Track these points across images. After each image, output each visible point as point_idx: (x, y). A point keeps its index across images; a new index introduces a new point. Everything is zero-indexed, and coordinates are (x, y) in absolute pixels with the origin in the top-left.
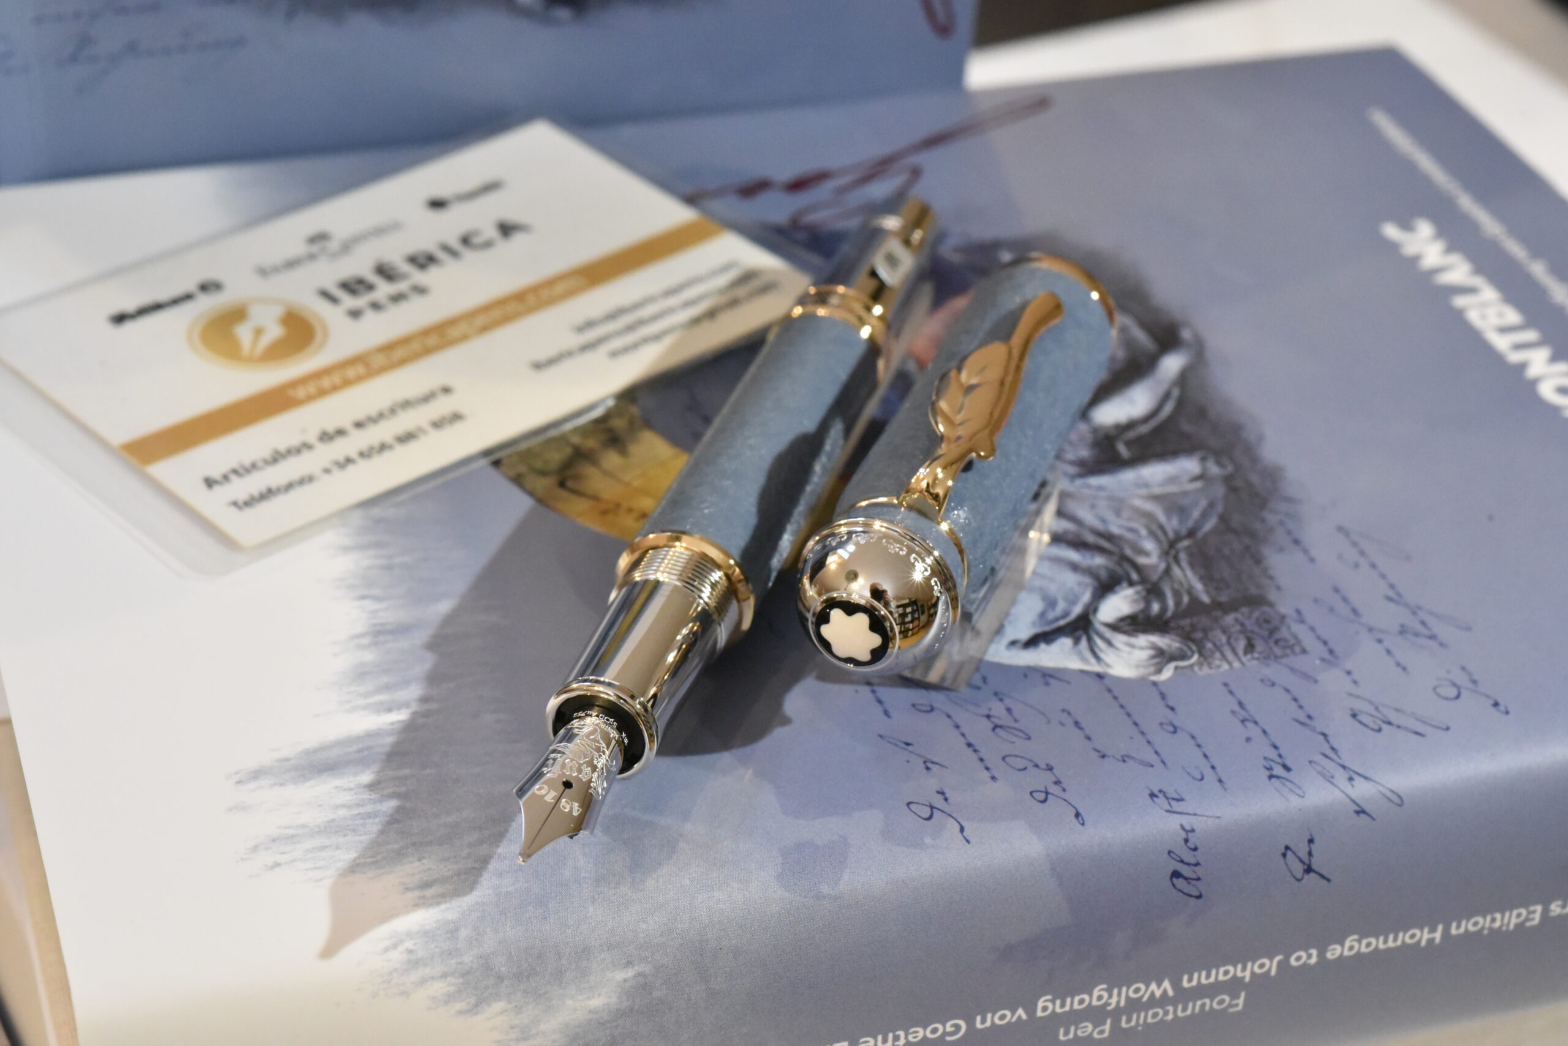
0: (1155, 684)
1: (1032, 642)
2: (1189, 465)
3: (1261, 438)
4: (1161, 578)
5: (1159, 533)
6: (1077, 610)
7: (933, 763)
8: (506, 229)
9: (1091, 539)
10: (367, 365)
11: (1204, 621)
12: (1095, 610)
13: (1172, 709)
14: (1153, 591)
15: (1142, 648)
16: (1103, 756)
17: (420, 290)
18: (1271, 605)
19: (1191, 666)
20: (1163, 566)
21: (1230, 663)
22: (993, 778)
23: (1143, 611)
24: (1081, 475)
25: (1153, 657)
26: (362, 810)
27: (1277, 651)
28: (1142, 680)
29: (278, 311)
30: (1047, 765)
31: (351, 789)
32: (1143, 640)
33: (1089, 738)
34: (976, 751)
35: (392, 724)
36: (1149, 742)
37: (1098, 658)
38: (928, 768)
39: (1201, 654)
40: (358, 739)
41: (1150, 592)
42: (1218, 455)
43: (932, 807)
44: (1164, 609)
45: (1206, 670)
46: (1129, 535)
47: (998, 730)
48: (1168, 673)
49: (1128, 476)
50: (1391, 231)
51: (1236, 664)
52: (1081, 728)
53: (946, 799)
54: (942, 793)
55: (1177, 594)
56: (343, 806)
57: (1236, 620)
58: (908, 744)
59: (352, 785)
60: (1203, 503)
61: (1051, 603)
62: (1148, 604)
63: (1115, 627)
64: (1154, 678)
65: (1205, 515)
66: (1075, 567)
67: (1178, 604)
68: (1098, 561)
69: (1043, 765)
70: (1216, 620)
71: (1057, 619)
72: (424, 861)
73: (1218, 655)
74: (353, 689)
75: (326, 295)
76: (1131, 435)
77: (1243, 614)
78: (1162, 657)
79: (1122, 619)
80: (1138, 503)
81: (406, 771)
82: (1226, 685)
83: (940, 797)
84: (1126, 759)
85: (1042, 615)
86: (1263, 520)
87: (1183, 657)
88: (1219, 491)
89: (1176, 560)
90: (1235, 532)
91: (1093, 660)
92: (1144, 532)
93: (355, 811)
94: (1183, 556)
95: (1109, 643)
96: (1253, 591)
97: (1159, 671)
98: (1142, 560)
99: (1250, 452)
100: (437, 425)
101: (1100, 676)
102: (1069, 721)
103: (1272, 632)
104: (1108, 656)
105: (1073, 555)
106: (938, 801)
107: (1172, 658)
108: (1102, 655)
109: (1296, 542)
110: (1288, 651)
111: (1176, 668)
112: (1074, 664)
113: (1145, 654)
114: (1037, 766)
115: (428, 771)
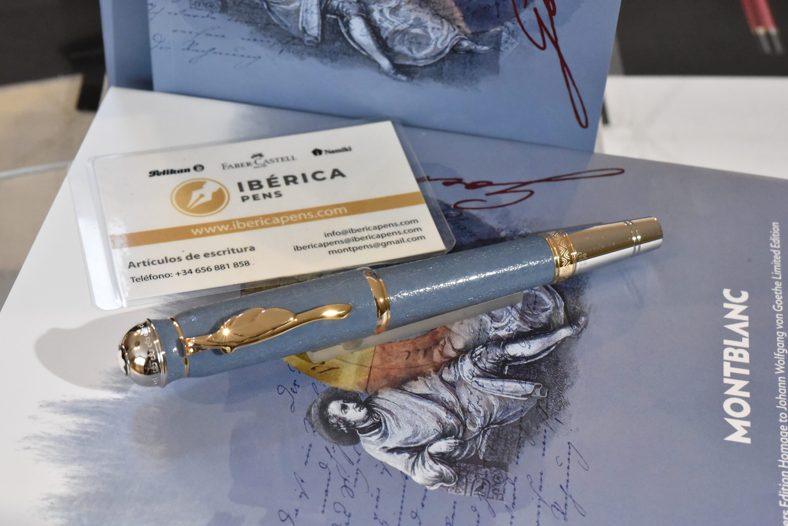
0: (426, 490)
1: (392, 451)
2: (528, 387)
3: (572, 384)
4: (470, 440)
5: (489, 417)
6: (424, 442)
7: (305, 495)
8: (336, 173)
9: (458, 409)
10: (231, 226)
11: (472, 468)
12: (431, 445)
13: (423, 506)
14: (462, 445)
15: (435, 471)
16: (375, 518)
17: (278, 194)
18: (507, 471)
19: (449, 487)
20: (477, 434)
21: (466, 492)
22: (323, 512)
23: (450, 453)
24: (478, 376)
25: (437, 477)
26: (75, 435)
27: (491, 494)
28: (423, 486)
29: (215, 188)
30: (350, 514)
31: (78, 424)
32: (439, 467)
33: (377, 507)
34: (327, 495)
35: (115, 399)
36: (400, 519)
37: (413, 468)
38: (301, 496)
39: (457, 484)
40: (98, 402)
41: (460, 444)
42: (545, 386)
43: (288, 516)
44: (459, 455)
45: (453, 491)
46: (474, 413)
47: (344, 488)
48: (435, 487)
49: (498, 383)
50: (726, 293)
51: (468, 494)
52: (378, 500)
53: (296, 514)
54: (297, 510)
55: (471, 451)
56: (70, 431)
57: (486, 472)
58: (302, 481)
59: (79, 422)
60: (520, 409)
61: (415, 434)
62: (455, 450)
63: (431, 456)
64: (428, 487)
65: (515, 415)
66: (439, 421)
67: (468, 455)
68: (452, 421)
69: (347, 513)
70: (477, 469)
71: (412, 443)
72: (81, 467)
73: (464, 487)
74: (113, 377)
75: (240, 185)
76: (516, 363)
77: (491, 470)
78: (441, 478)
79: (438, 453)
80: (491, 398)
81: (103, 423)
82: (455, 502)
83: (295, 512)
84: (384, 523)
85: (407, 439)
86: (538, 427)
87: (448, 482)
88: (532, 404)
89: (485, 432)
90: (521, 429)
91: (410, 469)
92: (482, 414)
93: (72, 435)
94: (489, 432)
95: (423, 464)
96: (505, 460)
97: (433, 485)
98: (470, 428)
99: (561, 391)
100: (236, 265)
101: (407, 477)
102: (376, 494)
103: (496, 484)
104: (417, 470)
105: (443, 414)
106: (292, 515)
107: (444, 481)
108: (416, 468)
109: (544, 443)
110: (495, 496)
111: (442, 486)
112: (400, 467)
113: (433, 474)
114: (345, 512)
115: (111, 426)
